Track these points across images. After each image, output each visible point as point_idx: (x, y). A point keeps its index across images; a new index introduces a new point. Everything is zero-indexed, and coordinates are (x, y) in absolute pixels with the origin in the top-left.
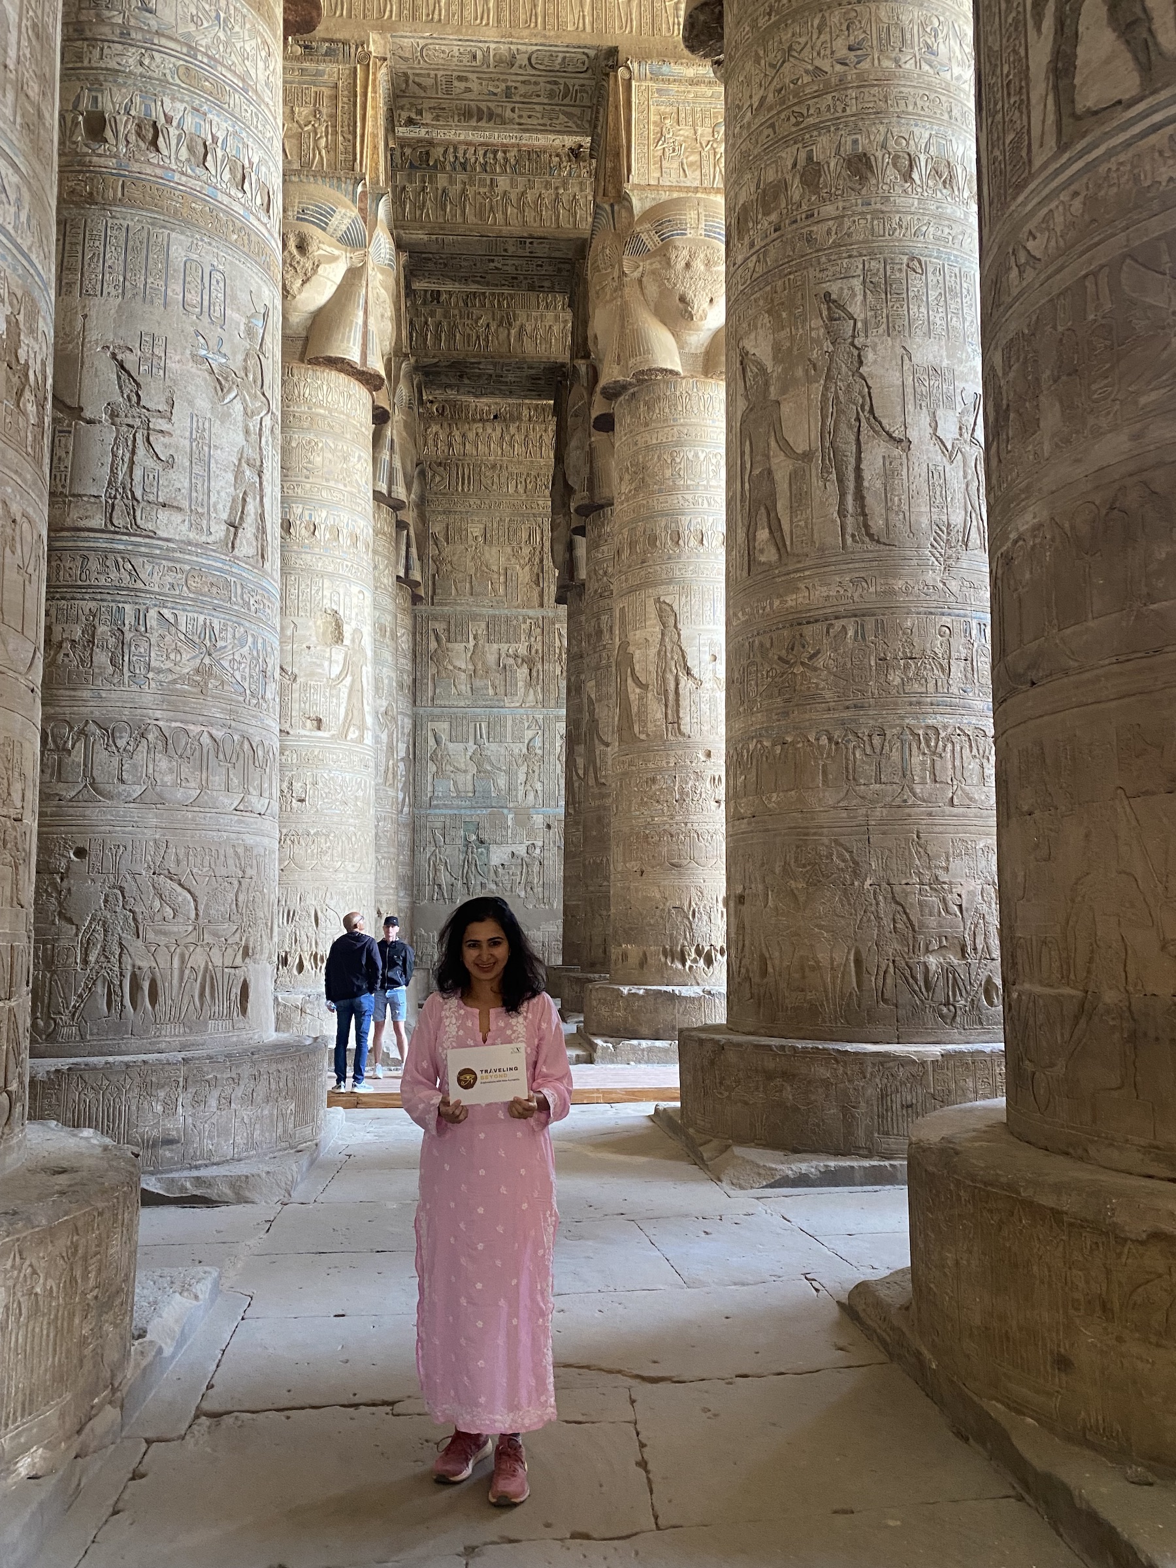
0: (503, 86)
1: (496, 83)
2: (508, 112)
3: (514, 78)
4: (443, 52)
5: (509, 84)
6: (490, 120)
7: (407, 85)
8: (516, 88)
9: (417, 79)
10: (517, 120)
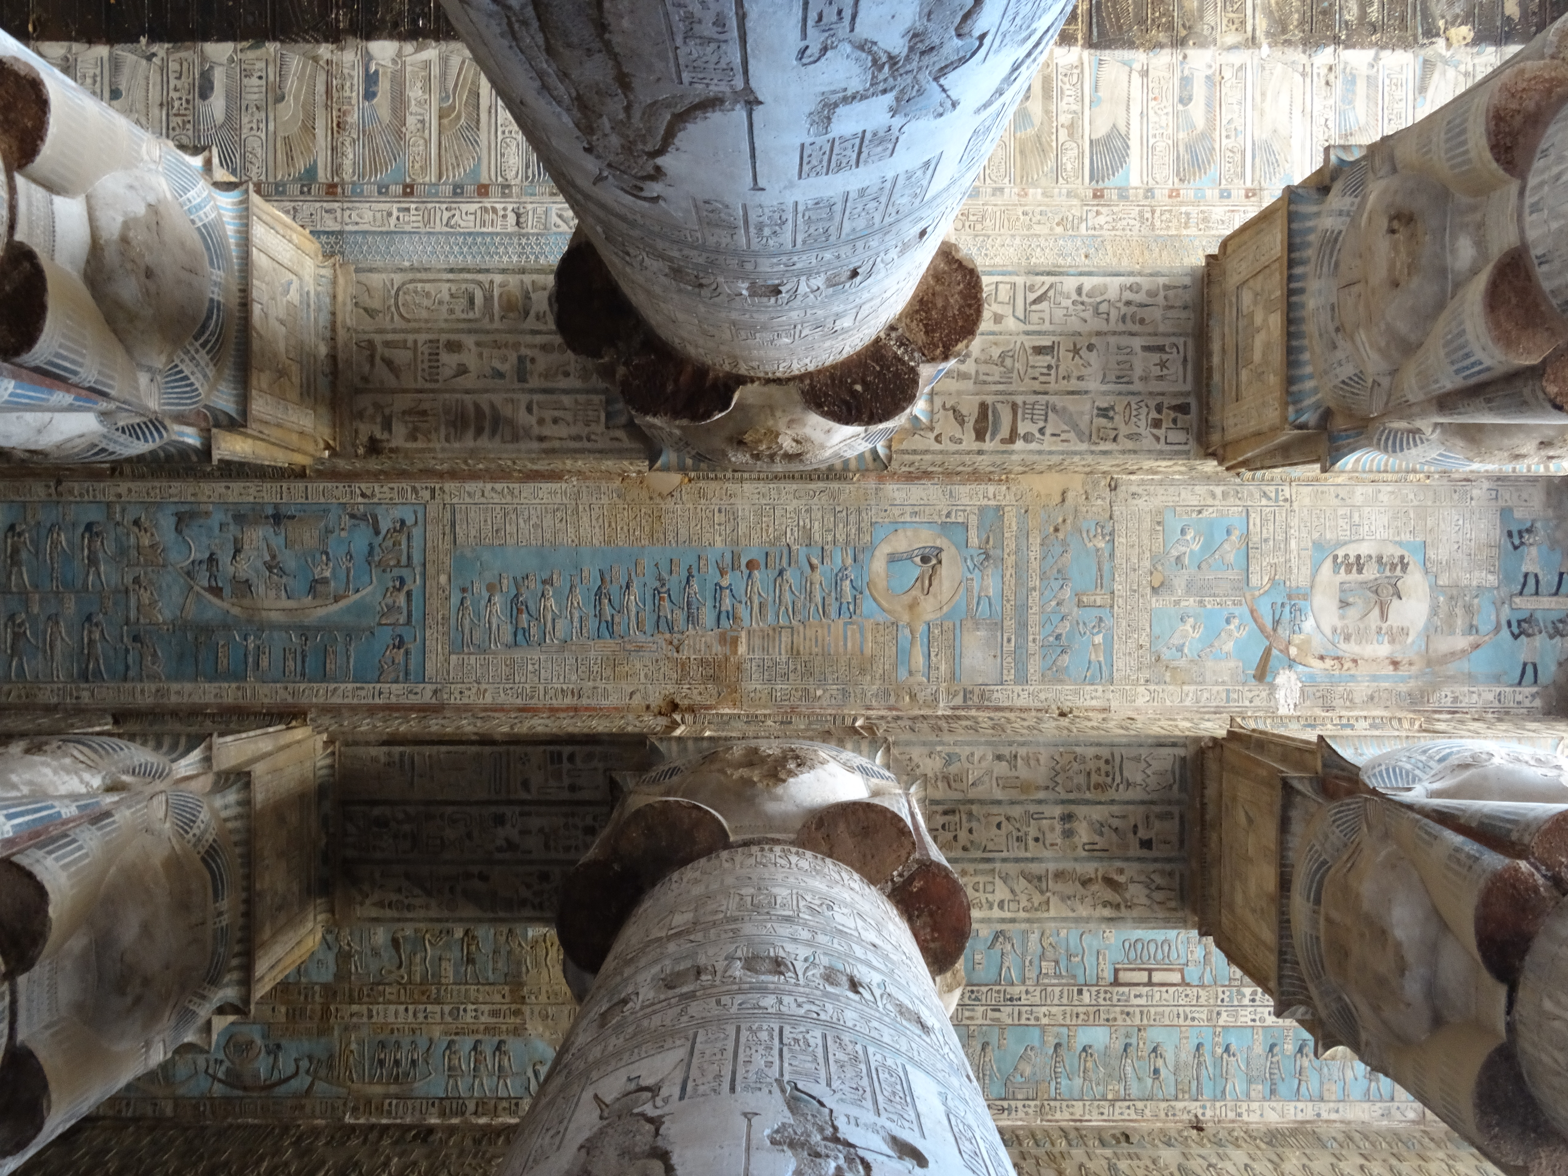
0: (513, 357)
1: (504, 351)
2: (523, 412)
3: (529, 339)
4: (428, 295)
5: (524, 351)
6: (494, 433)
7: (372, 364)
8: (533, 360)
9: (387, 352)
10: (536, 430)
